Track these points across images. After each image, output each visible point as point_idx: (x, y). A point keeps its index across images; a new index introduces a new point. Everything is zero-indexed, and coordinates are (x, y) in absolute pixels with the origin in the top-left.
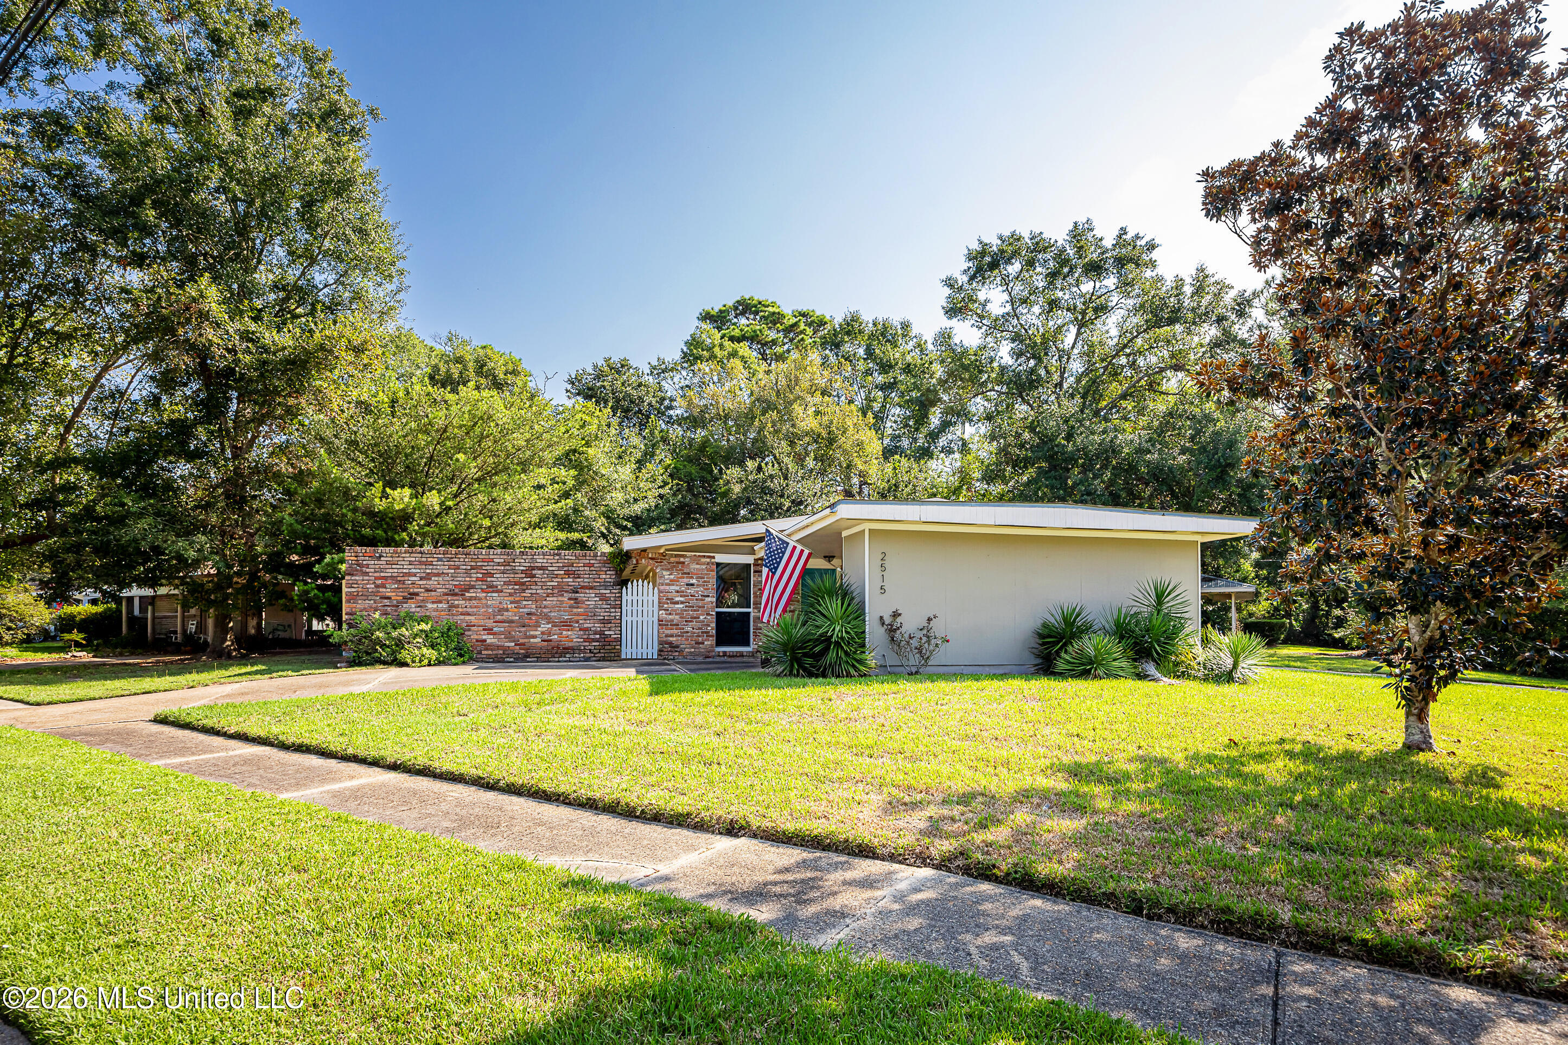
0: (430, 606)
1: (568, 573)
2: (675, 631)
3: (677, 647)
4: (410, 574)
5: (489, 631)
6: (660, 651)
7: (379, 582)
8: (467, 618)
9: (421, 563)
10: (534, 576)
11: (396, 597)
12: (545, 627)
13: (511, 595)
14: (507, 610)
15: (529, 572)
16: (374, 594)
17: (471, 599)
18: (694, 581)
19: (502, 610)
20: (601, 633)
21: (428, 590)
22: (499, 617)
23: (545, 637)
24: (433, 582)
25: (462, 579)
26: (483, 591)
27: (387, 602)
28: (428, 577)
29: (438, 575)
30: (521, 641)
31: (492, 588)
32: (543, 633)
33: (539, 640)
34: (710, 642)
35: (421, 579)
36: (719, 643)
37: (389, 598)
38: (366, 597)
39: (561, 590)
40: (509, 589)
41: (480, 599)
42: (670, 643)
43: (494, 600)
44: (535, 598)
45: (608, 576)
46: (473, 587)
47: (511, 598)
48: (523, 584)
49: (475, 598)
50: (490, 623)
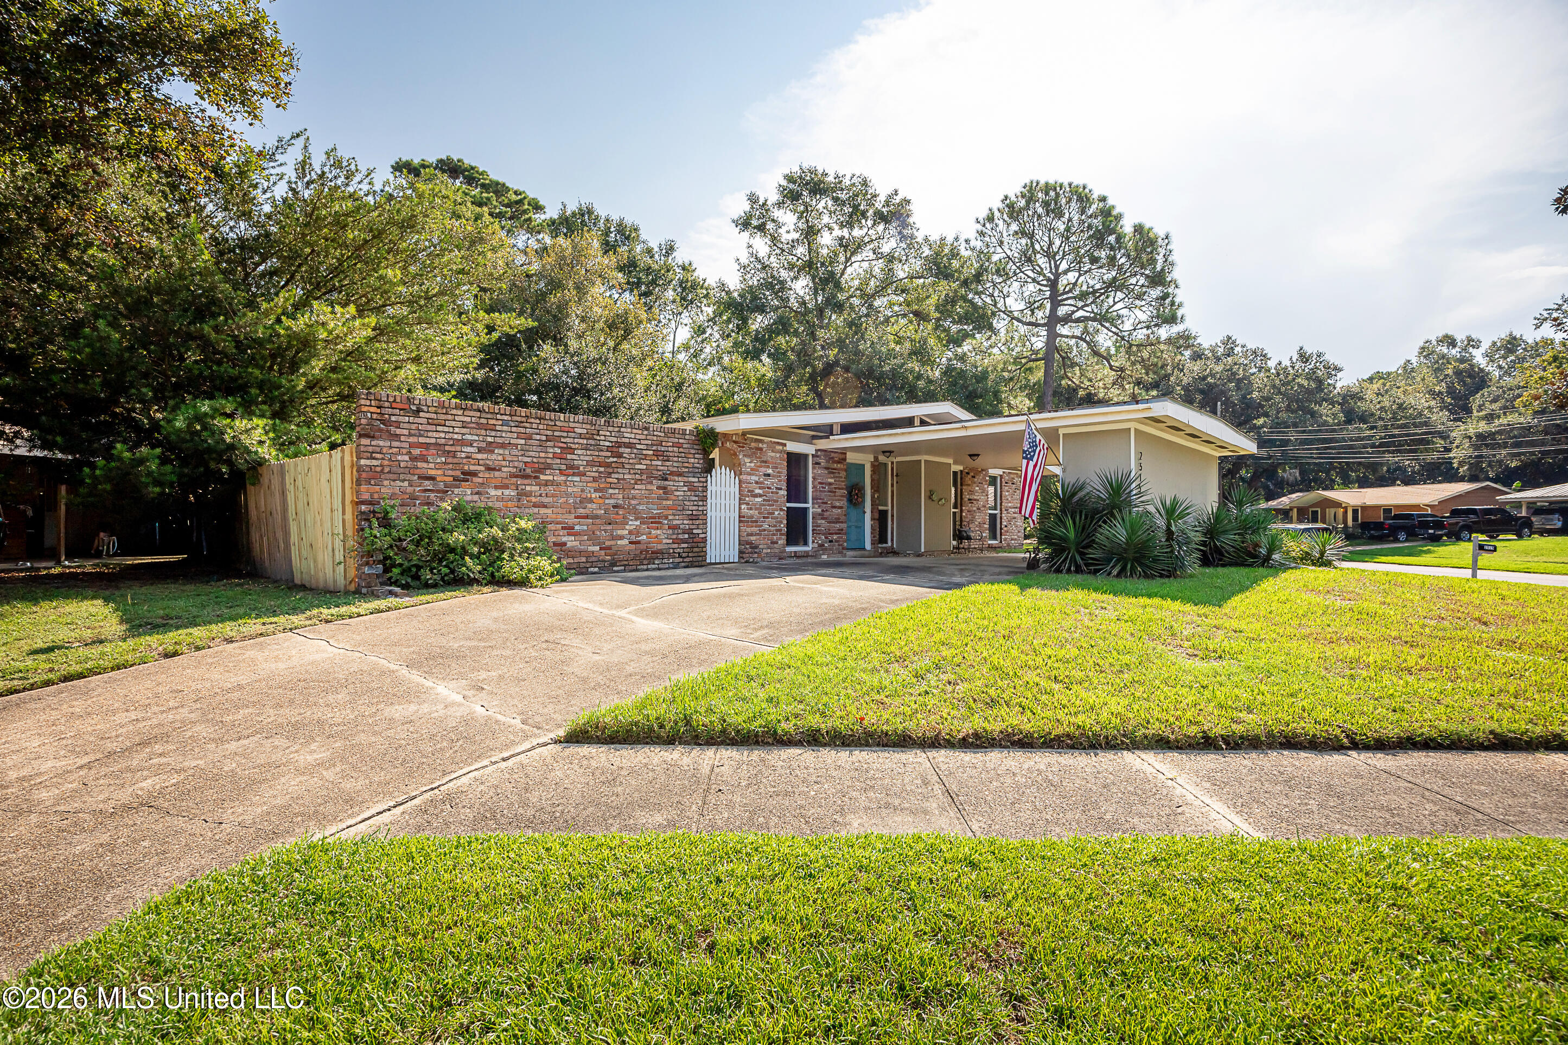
0: (493, 492)
1: (657, 454)
2: (755, 530)
3: (756, 547)
4: (463, 443)
5: (569, 529)
6: (741, 552)
7: (416, 452)
8: (543, 511)
9: (480, 426)
10: (620, 456)
11: (443, 477)
12: (633, 524)
13: (595, 480)
14: (591, 501)
15: (615, 450)
16: (410, 471)
17: (546, 484)
18: (770, 471)
19: (585, 501)
20: (690, 532)
21: (489, 469)
22: (582, 511)
23: (633, 538)
24: (496, 456)
25: (535, 455)
26: (562, 472)
27: (428, 484)
28: (489, 448)
29: (503, 446)
30: (608, 543)
31: (572, 469)
32: (630, 532)
33: (625, 542)
34: (782, 541)
35: (480, 450)
36: (790, 542)
37: (432, 478)
38: (396, 475)
39: (649, 475)
40: (593, 472)
41: (558, 484)
42: (750, 543)
43: (575, 485)
44: (621, 485)
45: (696, 461)
46: (549, 467)
47: (595, 485)
48: (608, 465)
49: (552, 483)
50: (570, 519)
